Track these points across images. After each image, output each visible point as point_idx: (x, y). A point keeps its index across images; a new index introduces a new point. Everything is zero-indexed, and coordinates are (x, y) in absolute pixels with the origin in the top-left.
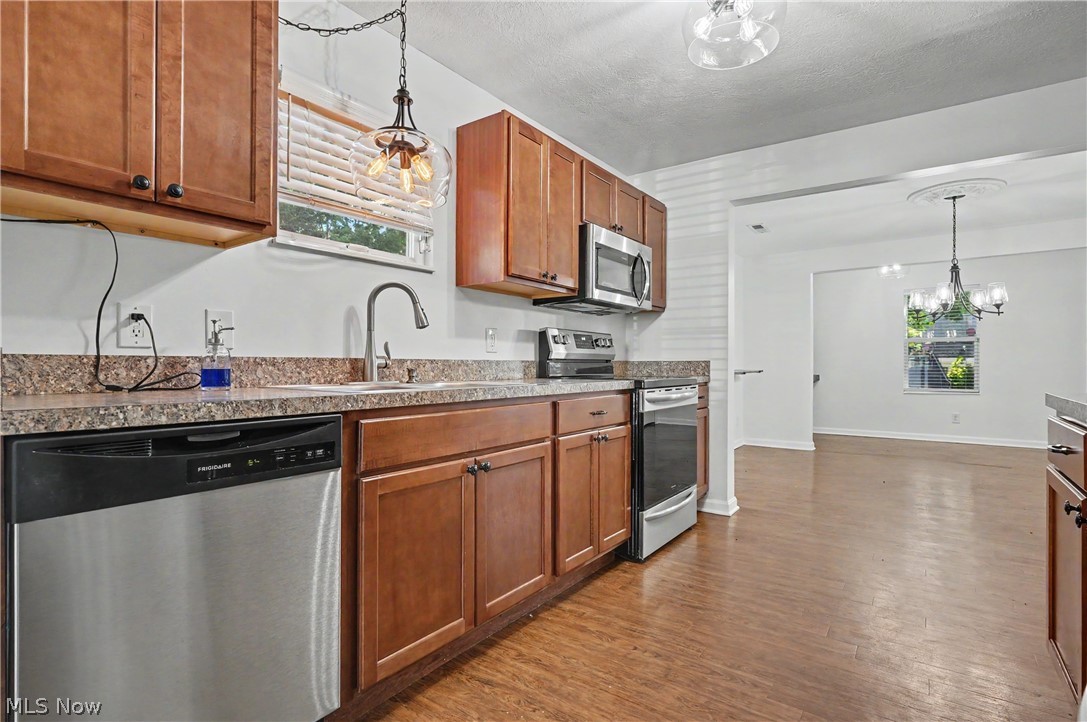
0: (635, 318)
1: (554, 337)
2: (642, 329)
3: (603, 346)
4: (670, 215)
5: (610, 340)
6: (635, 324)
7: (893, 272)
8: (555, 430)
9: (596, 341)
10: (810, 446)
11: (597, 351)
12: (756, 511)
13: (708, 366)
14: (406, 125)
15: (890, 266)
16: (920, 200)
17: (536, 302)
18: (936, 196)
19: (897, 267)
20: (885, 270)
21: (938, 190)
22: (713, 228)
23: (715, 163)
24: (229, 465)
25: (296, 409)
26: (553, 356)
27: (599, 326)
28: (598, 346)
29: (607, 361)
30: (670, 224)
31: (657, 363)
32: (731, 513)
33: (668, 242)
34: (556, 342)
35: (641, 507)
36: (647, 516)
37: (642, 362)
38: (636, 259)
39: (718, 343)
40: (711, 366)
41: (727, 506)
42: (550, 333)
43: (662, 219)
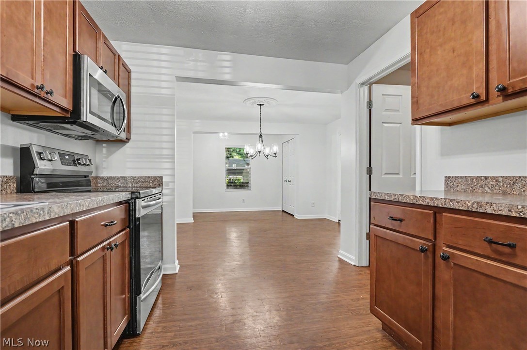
0: (104, 145)
1: (39, 154)
2: (110, 154)
3: (84, 164)
4: (133, 75)
5: (90, 161)
6: (104, 150)
7: (225, 136)
8: (73, 251)
9: (78, 160)
10: (191, 220)
11: (79, 168)
12: (188, 265)
13: (162, 180)
15: (224, 133)
16: (248, 103)
17: (15, 118)
18: (254, 103)
19: (226, 134)
20: (221, 135)
21: (257, 100)
22: (165, 91)
26: (36, 171)
27: (78, 148)
28: (79, 164)
29: (85, 177)
30: (133, 82)
31: (123, 178)
32: (177, 271)
33: (132, 94)
34: (41, 159)
35: (139, 293)
36: (142, 298)
37: (111, 178)
38: (116, 99)
39: (168, 165)
40: (164, 180)
41: (175, 268)
42: (34, 150)
43: (129, 78)
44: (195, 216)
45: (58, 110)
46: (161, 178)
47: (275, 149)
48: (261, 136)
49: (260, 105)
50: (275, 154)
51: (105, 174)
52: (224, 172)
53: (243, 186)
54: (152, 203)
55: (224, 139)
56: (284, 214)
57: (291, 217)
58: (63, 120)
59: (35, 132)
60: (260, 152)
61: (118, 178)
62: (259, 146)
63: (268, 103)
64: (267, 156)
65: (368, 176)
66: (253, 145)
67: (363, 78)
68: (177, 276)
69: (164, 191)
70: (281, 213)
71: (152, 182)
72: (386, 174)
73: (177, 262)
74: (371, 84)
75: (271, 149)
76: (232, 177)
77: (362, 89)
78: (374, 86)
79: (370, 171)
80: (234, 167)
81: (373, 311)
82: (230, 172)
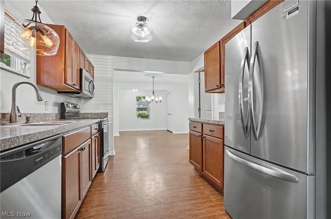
0: (82, 99)
1: (67, 105)
2: (84, 103)
3: (78, 108)
4: (95, 69)
5: (79, 106)
6: (82, 101)
7: (135, 91)
8: (91, 135)
9: (76, 106)
10: (119, 135)
11: (76, 110)
13: (108, 114)
14: (37, 21)
16: (147, 76)
17: (59, 92)
18: (150, 76)
19: (136, 90)
20: (134, 90)
21: (151, 75)
22: (109, 75)
23: (109, 57)
24: (42, 158)
25: (54, 133)
26: (66, 111)
28: (76, 108)
29: (78, 113)
30: (95, 72)
34: (67, 107)
35: (103, 156)
36: (104, 158)
37: (85, 113)
38: (91, 81)
39: (110, 108)
40: (109, 114)
41: (114, 153)
42: (65, 104)
43: (93, 70)
44: (120, 133)
45: (75, 90)
46: (107, 113)
47: (161, 98)
48: (153, 92)
49: (153, 77)
50: (161, 101)
51: (82, 112)
52: (136, 109)
53: (147, 117)
54: (106, 123)
55: (136, 92)
56: (168, 132)
57: (171, 133)
58: (75, 93)
59: (62, 96)
60: (153, 100)
61: (88, 114)
62: (153, 98)
63: (157, 76)
64: (157, 102)
65: (199, 112)
66: (150, 97)
67: (196, 69)
68: (114, 156)
69: (109, 119)
70: (166, 131)
71: (103, 115)
72: (207, 111)
73: (114, 151)
74: (200, 72)
75: (158, 98)
76: (140, 112)
77: (196, 74)
78: (201, 72)
79: (199, 110)
80: (141, 106)
81: (191, 162)
82: (139, 109)
